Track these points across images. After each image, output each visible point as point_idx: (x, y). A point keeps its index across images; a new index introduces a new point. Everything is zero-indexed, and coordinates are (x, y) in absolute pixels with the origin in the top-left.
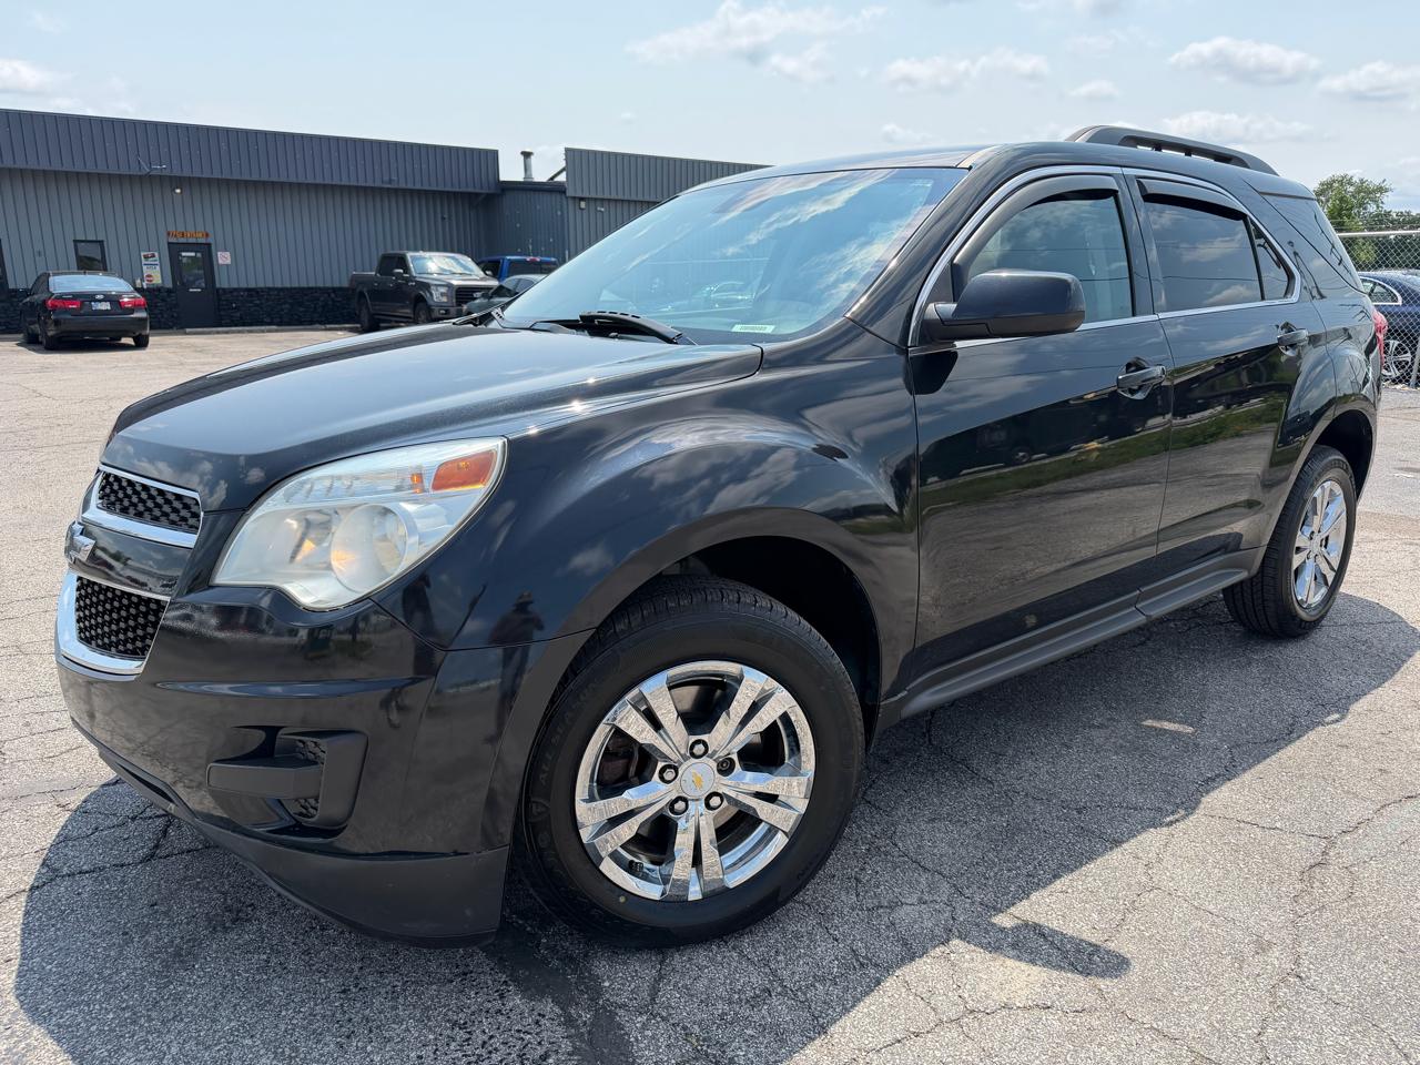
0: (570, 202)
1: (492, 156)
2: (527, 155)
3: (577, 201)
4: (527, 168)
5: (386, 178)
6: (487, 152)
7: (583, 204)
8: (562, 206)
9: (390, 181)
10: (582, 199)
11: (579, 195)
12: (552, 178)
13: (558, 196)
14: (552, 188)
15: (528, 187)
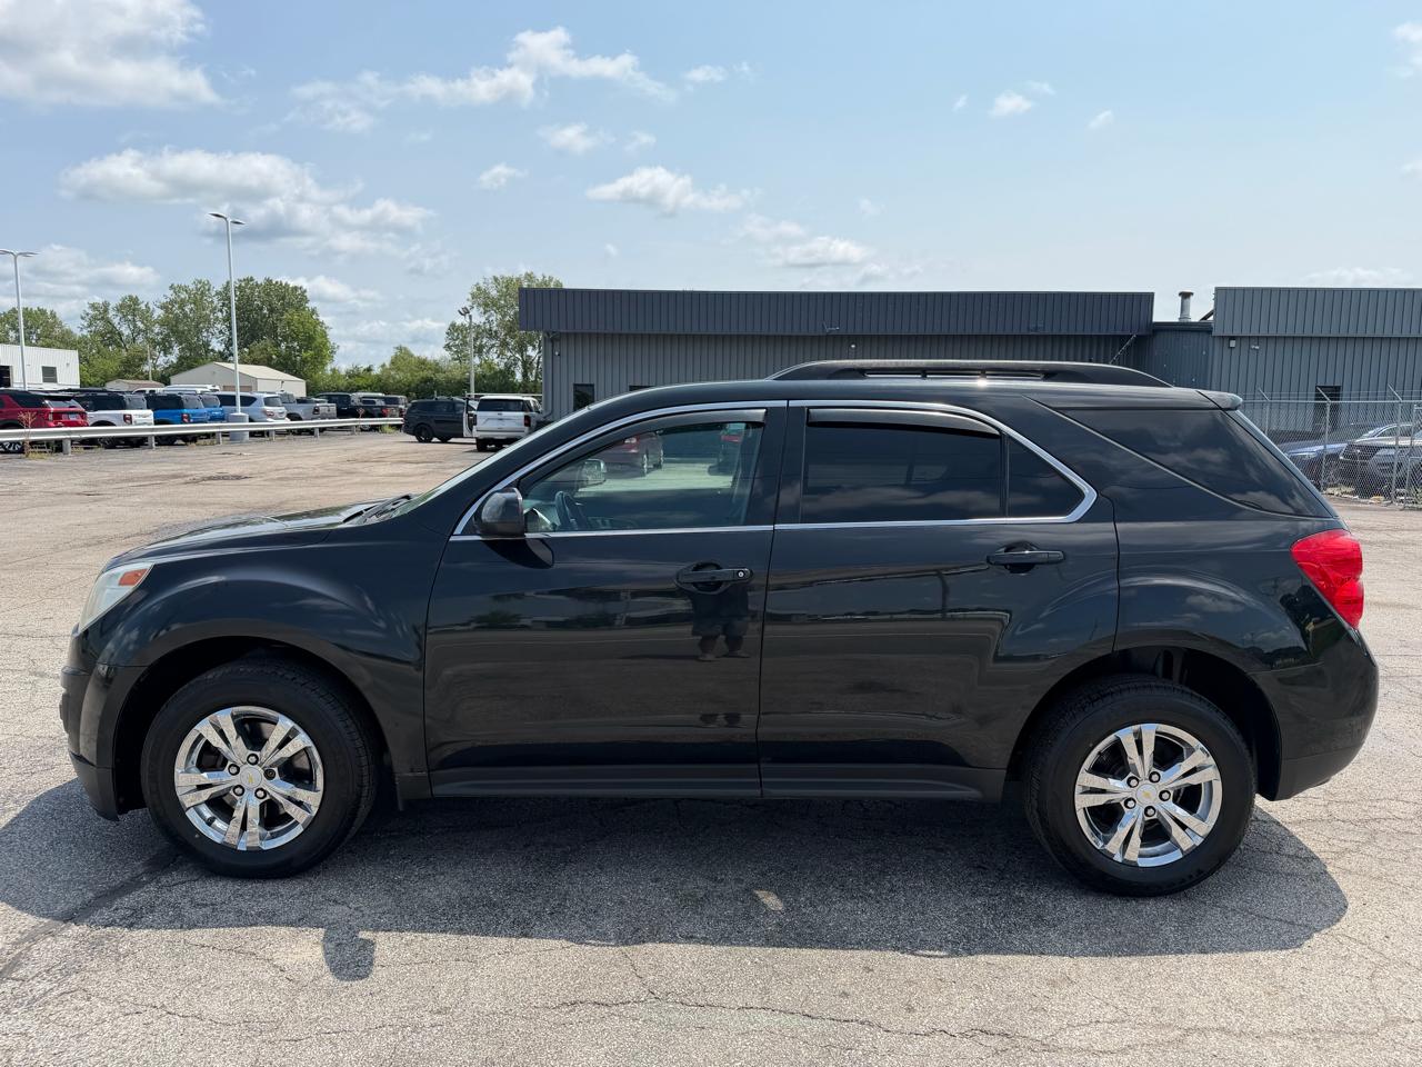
0: (1217, 341)
1: (1147, 299)
2: (1185, 296)
3: (1226, 341)
4: (1183, 308)
5: (1032, 326)
6: (1140, 295)
7: (1233, 344)
8: (1208, 345)
9: (1036, 329)
10: (1233, 338)
11: (1228, 333)
12: (1205, 318)
13: (1206, 336)
14: (1203, 328)
15: (1182, 329)
